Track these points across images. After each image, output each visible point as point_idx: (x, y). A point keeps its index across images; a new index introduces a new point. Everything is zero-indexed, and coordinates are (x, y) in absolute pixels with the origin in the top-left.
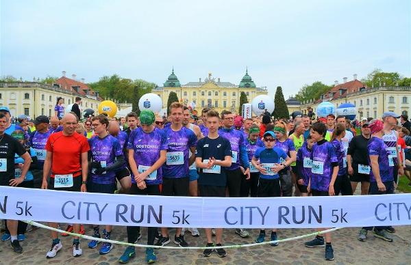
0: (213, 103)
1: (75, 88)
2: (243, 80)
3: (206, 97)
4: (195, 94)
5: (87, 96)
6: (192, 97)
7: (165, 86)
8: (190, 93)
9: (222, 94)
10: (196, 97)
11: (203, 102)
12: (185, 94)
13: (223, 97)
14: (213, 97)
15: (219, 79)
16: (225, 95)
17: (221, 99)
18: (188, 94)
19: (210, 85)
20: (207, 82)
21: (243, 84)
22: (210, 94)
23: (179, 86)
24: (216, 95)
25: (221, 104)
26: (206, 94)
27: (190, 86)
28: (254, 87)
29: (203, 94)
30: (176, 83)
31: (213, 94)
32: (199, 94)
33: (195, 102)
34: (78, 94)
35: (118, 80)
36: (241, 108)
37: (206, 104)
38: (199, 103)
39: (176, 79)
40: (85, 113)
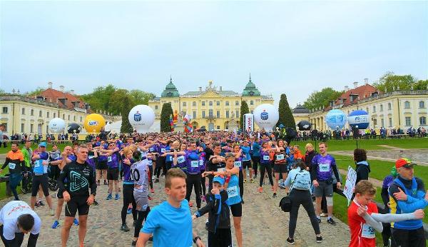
0: (215, 114)
1: (62, 101)
2: (247, 88)
3: (207, 107)
4: (194, 104)
5: (76, 109)
6: (192, 108)
7: (162, 97)
8: (189, 103)
9: (225, 104)
10: (197, 108)
11: (204, 113)
12: (185, 105)
13: (226, 107)
14: (214, 108)
16: (227, 104)
17: (223, 109)
18: (187, 104)
19: (212, 95)
20: (208, 91)
21: (246, 92)
22: (211, 104)
23: (178, 96)
24: (218, 104)
25: (223, 114)
26: (207, 104)
27: (189, 96)
28: (259, 95)
29: (203, 105)
30: (175, 93)
31: (215, 104)
32: (199, 104)
33: (194, 113)
34: (65, 107)
35: (113, 91)
36: (242, 119)
37: (207, 114)
38: (199, 114)
39: (174, 89)
40: (69, 128)
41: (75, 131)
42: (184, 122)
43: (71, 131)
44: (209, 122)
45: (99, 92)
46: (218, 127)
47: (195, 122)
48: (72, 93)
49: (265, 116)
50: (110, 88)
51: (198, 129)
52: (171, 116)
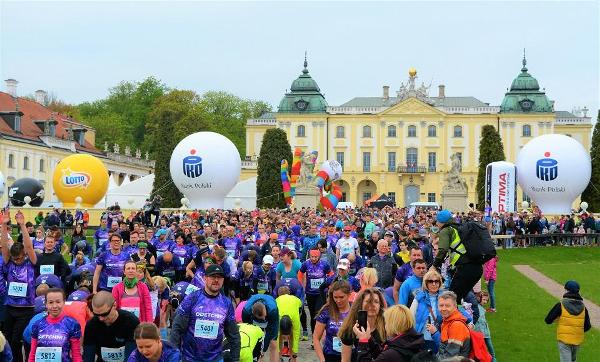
0: (423, 160)
1: (8, 118)
2: (515, 90)
3: (403, 142)
4: (367, 133)
5: (46, 140)
6: (361, 142)
7: (281, 111)
8: (353, 129)
9: (451, 132)
10: (372, 142)
11: (392, 156)
12: (341, 134)
13: (453, 142)
14: (422, 142)
15: (442, 87)
16: (458, 134)
17: (444, 145)
18: (348, 132)
19: (414, 108)
20: (403, 97)
21: (512, 102)
22: (412, 133)
23: (323, 109)
24: (432, 133)
25: (444, 162)
26: (402, 132)
27: (354, 111)
28: (548, 109)
29: (392, 134)
30: (315, 102)
31: (422, 132)
32: (379, 132)
33: (367, 157)
34: (18, 136)
35: (158, 94)
36: (481, 176)
37: (401, 160)
38: (379, 161)
39: (314, 90)
40: (12, 192)
41: (27, 199)
42: (319, 180)
43: (17, 200)
44: (407, 181)
45: (123, 97)
46: (432, 197)
47: (368, 183)
48: (40, 99)
49: (547, 171)
50: (149, 85)
51: (374, 199)
52: (284, 166)
